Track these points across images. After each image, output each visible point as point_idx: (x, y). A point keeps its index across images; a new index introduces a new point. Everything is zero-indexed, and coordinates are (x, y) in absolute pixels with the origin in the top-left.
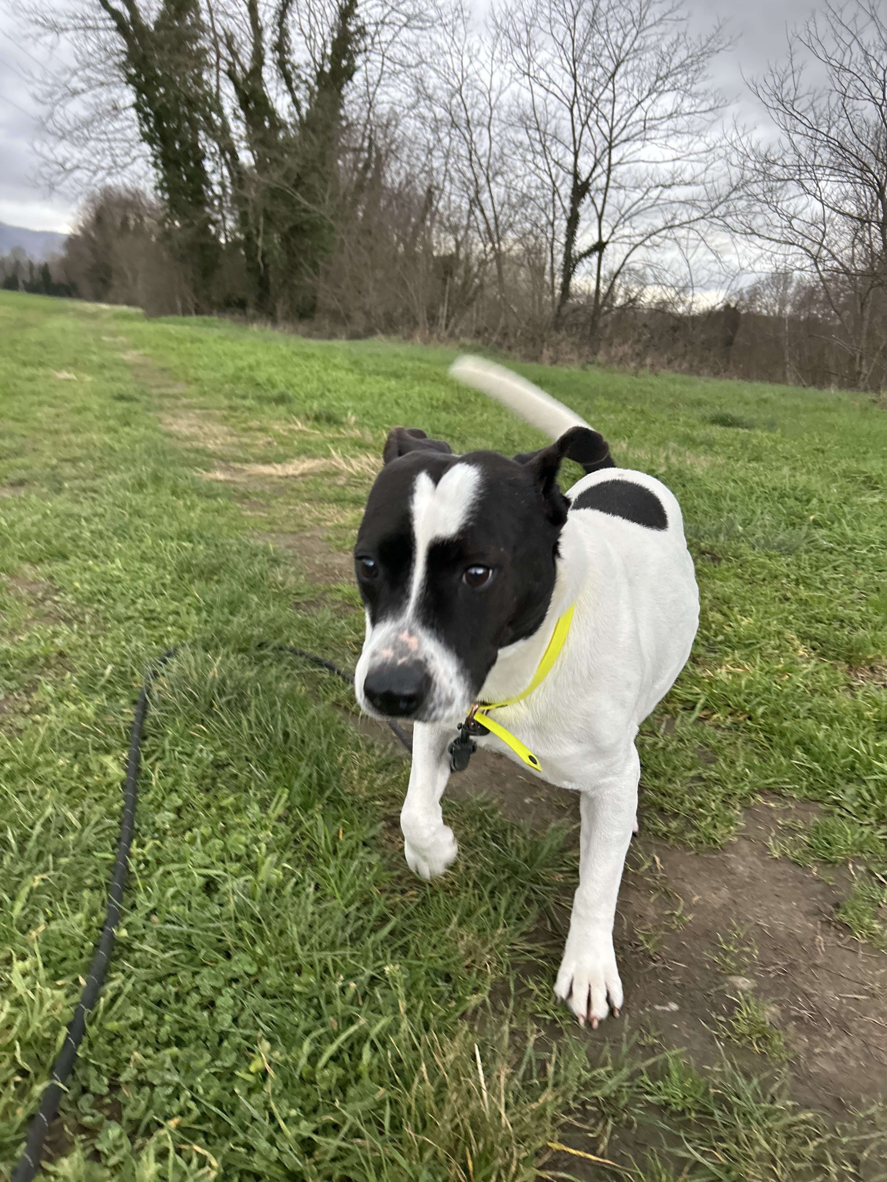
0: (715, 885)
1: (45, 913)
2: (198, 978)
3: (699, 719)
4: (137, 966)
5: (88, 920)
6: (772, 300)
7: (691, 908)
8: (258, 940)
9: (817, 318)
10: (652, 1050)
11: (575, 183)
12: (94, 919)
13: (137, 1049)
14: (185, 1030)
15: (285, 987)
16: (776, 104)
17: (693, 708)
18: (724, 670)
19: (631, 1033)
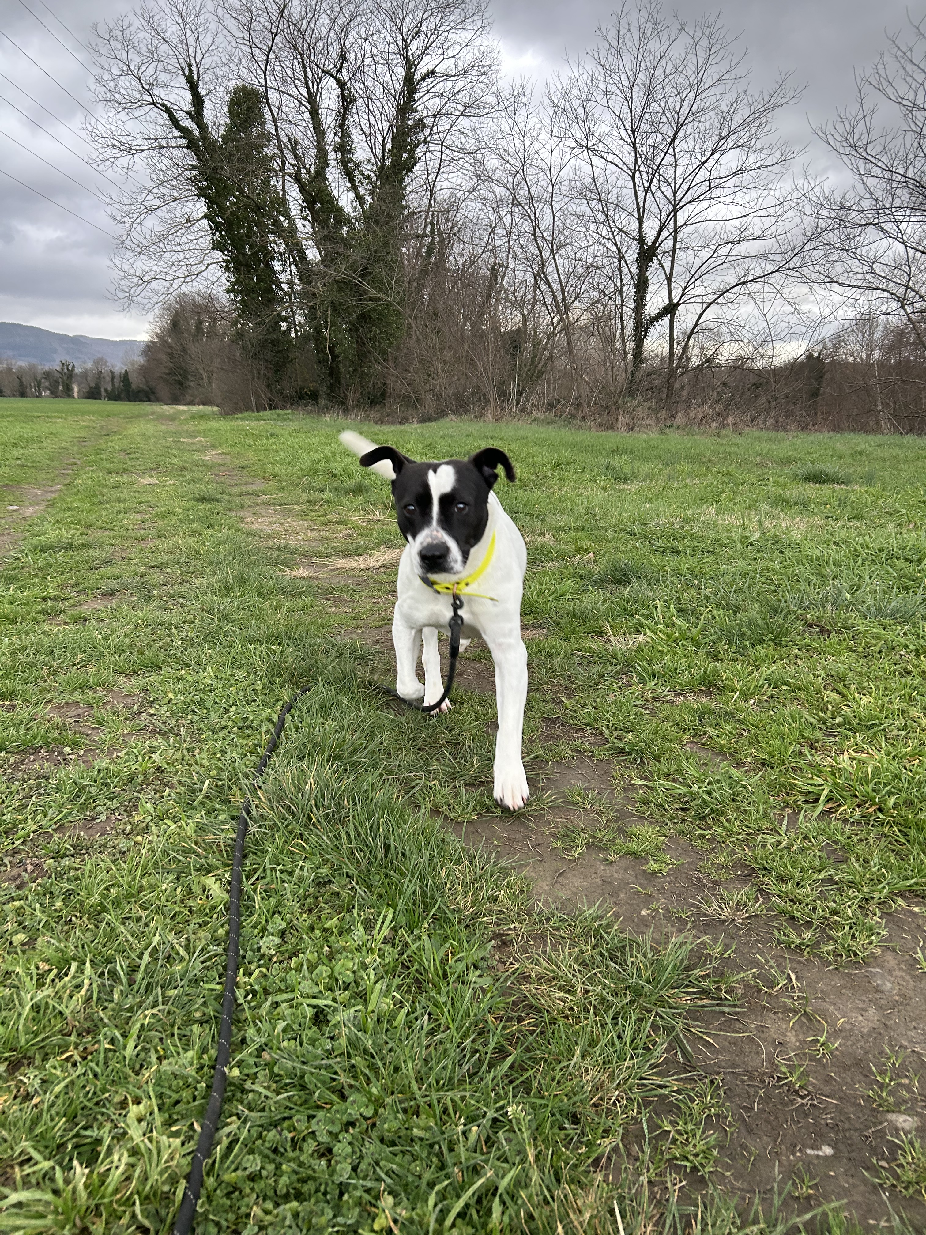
0: (861, 1005)
1: (157, 1051)
2: (314, 1121)
3: (824, 813)
4: (250, 1109)
5: (200, 1058)
6: (858, 347)
7: (836, 1033)
8: (373, 1079)
9: (909, 361)
10: (807, 1203)
11: (642, 247)
12: (205, 1056)
13: (257, 1204)
14: (304, 1181)
15: (403, 1133)
16: (848, 150)
17: (817, 800)
18: (846, 756)
19: (783, 1182)
